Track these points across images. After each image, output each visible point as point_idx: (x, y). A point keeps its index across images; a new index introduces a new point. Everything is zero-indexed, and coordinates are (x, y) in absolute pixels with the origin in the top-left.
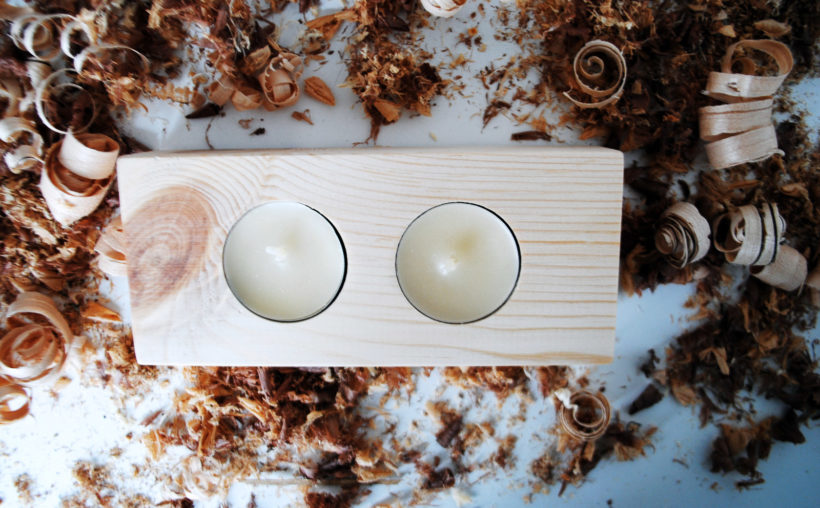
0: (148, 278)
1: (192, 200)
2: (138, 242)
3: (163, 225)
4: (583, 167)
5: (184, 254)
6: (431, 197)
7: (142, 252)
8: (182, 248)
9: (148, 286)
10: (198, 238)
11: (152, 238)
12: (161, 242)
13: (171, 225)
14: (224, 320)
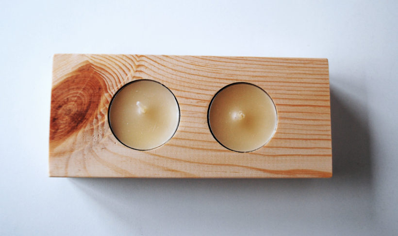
0: (61, 122)
1: (93, 78)
2: (59, 101)
3: (75, 91)
4: (308, 65)
5: (85, 108)
6: (227, 79)
7: (60, 107)
8: (84, 105)
9: (62, 127)
10: (95, 99)
11: (68, 99)
12: (73, 101)
13: (80, 91)
14: (105, 148)
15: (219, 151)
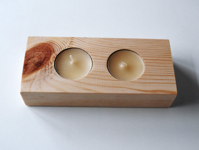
0: (29, 66)
2: (29, 57)
3: (38, 53)
5: (42, 60)
7: (29, 59)
8: (42, 58)
9: (29, 68)
10: (48, 56)
11: (34, 56)
12: (36, 57)
13: (40, 53)
14: (52, 78)
15: (114, 80)
